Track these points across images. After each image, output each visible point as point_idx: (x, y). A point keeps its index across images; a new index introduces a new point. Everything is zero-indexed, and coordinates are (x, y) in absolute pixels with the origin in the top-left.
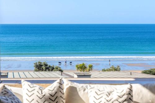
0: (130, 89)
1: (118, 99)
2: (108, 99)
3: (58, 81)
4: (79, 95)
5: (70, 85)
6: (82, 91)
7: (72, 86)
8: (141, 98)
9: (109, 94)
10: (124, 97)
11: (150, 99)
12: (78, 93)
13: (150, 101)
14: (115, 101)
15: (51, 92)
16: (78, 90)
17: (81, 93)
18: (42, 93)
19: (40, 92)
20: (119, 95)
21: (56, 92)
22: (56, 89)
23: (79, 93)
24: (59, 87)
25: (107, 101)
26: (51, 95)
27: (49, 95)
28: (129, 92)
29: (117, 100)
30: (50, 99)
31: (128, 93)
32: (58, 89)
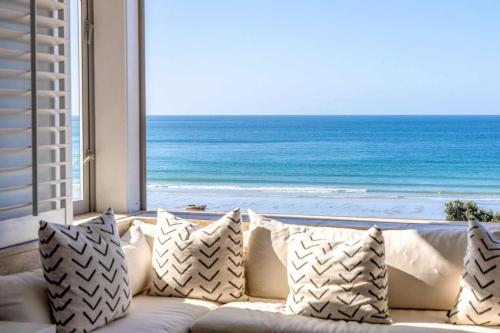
0: (375, 239)
1: (344, 258)
2: (323, 258)
3: (231, 214)
4: (272, 248)
5: (258, 224)
6: (282, 239)
7: (261, 226)
8: (414, 263)
9: (331, 248)
10: (357, 255)
11: (436, 267)
12: (270, 243)
13: (436, 271)
14: (336, 263)
15: (206, 236)
16: (272, 236)
17: (277, 245)
18: (187, 238)
19: (184, 236)
20: (348, 250)
21: (219, 239)
22: (219, 231)
23: (274, 243)
24: (229, 227)
25: (320, 263)
26: (205, 243)
27: (200, 243)
28: (372, 244)
29: (341, 263)
30: (201, 251)
31: (368, 246)
32: (224, 232)
